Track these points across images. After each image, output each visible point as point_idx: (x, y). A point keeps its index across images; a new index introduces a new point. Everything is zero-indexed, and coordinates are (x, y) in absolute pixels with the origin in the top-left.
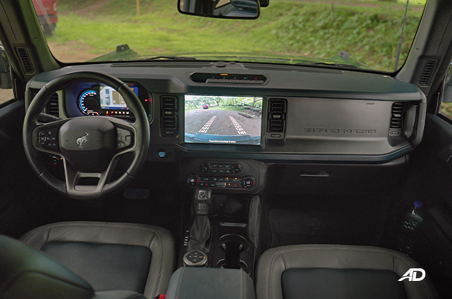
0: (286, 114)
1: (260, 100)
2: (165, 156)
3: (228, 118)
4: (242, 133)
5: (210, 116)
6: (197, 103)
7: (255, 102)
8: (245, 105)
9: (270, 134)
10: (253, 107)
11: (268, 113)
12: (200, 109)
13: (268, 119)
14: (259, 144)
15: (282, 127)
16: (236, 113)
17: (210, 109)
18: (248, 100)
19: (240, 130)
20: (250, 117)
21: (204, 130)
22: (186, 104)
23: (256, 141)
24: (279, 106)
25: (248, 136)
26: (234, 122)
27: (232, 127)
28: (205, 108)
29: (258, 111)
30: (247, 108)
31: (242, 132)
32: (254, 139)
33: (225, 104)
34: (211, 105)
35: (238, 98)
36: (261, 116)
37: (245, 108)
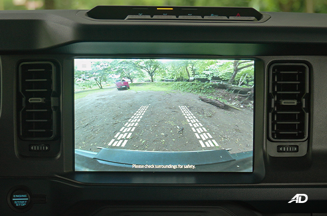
0: (309, 98)
1: (248, 67)
2: (29, 204)
3: (176, 110)
4: (209, 144)
5: (134, 107)
6: (103, 77)
7: (237, 70)
8: (214, 78)
9: (276, 145)
10: (234, 82)
11: (269, 97)
12: (110, 90)
13: (269, 109)
14: (250, 170)
15: (302, 127)
16: (194, 98)
17: (133, 90)
18: (222, 67)
19: (204, 136)
20: (226, 107)
21: (120, 141)
22: (76, 80)
23: (243, 162)
24: (292, 77)
25: (224, 152)
26: (191, 120)
27: (184, 131)
28: (120, 89)
29: (243, 92)
30: (220, 85)
31: (207, 142)
32: (238, 159)
33: (169, 77)
34: (135, 81)
35: (198, 64)
36: (251, 105)
37: (214, 86)
